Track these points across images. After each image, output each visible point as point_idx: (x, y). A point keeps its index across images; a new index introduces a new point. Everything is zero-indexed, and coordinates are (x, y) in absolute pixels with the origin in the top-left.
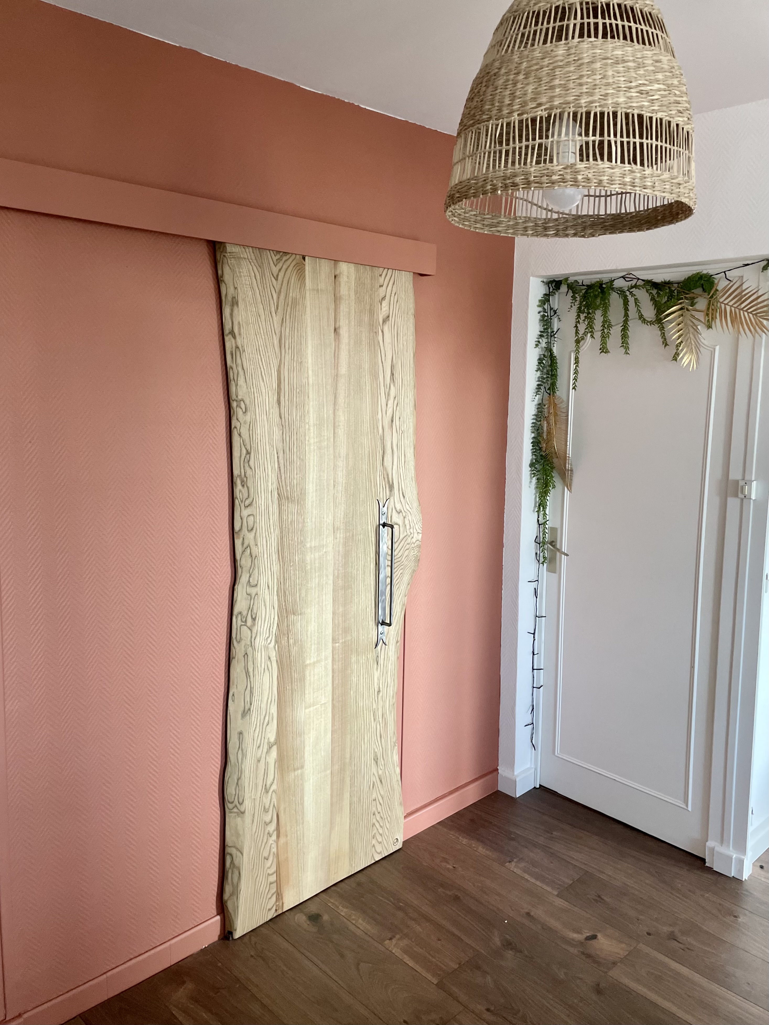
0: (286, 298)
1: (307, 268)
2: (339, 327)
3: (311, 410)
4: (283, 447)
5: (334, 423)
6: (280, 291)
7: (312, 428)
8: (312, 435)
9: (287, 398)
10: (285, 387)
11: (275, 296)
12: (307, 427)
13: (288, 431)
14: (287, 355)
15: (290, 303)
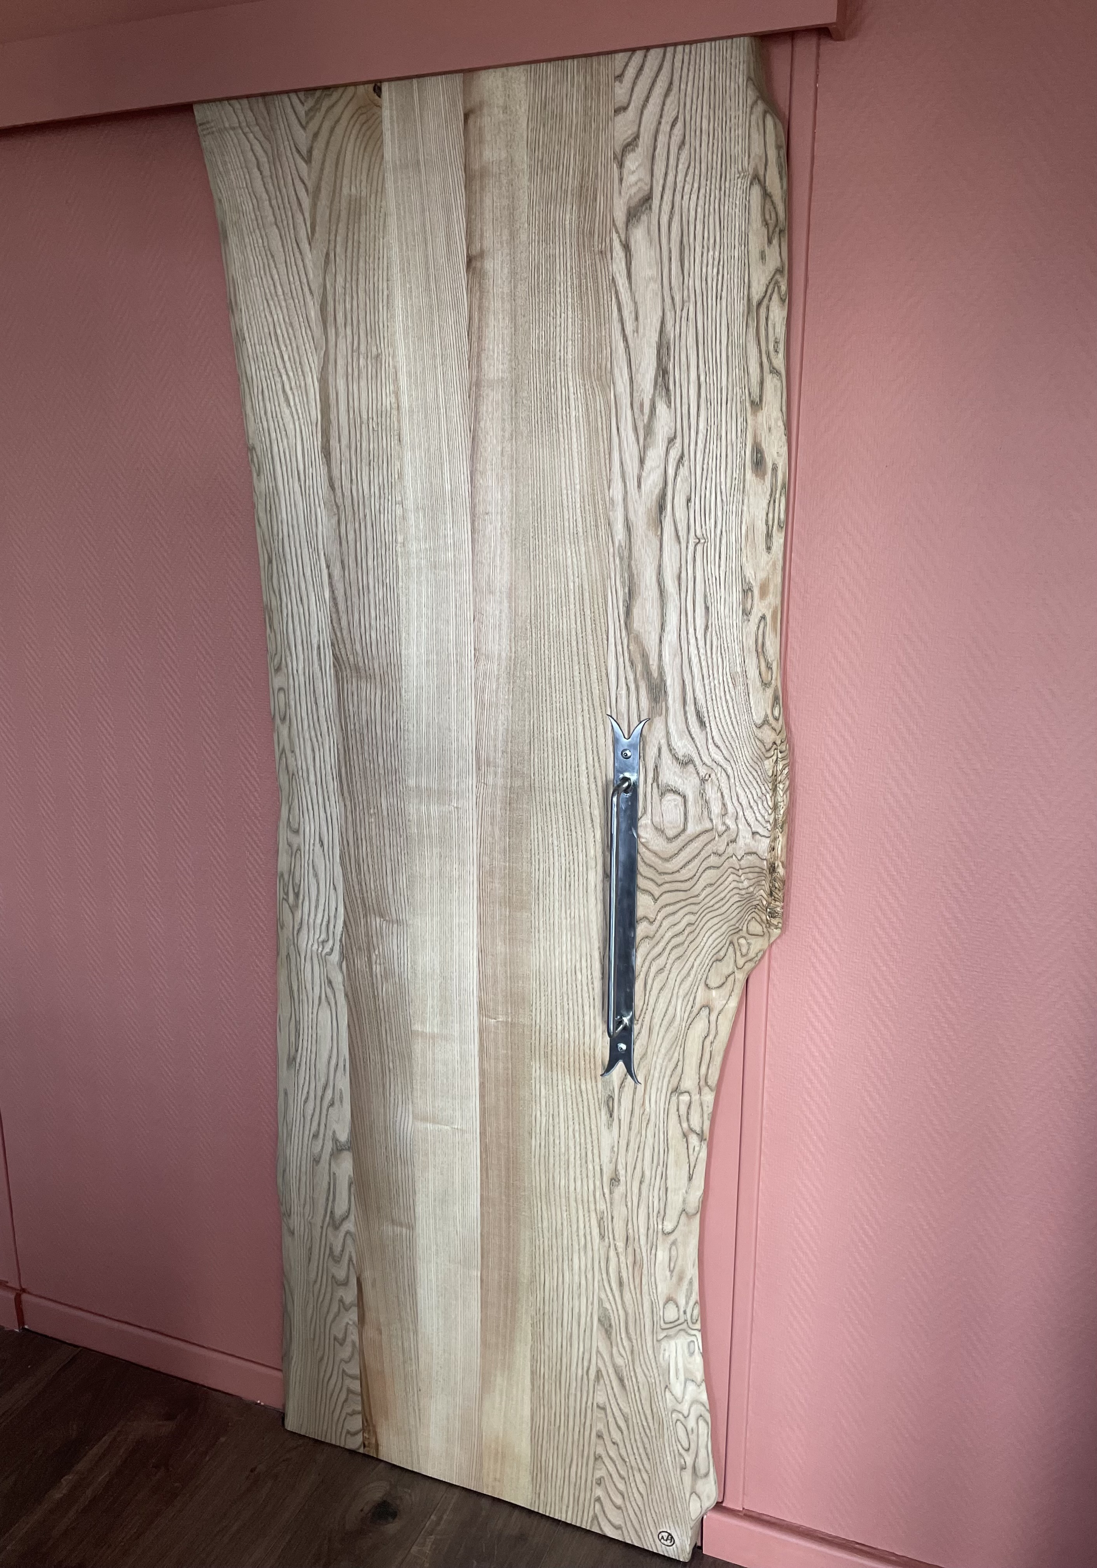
0: (332, 202)
1: (386, 113)
2: (482, 254)
3: (408, 471)
4: (342, 554)
5: (473, 507)
6: (318, 188)
7: (411, 516)
8: (413, 530)
9: (345, 441)
10: (341, 416)
11: (306, 202)
12: (399, 511)
13: (350, 518)
14: (341, 341)
15: (344, 214)
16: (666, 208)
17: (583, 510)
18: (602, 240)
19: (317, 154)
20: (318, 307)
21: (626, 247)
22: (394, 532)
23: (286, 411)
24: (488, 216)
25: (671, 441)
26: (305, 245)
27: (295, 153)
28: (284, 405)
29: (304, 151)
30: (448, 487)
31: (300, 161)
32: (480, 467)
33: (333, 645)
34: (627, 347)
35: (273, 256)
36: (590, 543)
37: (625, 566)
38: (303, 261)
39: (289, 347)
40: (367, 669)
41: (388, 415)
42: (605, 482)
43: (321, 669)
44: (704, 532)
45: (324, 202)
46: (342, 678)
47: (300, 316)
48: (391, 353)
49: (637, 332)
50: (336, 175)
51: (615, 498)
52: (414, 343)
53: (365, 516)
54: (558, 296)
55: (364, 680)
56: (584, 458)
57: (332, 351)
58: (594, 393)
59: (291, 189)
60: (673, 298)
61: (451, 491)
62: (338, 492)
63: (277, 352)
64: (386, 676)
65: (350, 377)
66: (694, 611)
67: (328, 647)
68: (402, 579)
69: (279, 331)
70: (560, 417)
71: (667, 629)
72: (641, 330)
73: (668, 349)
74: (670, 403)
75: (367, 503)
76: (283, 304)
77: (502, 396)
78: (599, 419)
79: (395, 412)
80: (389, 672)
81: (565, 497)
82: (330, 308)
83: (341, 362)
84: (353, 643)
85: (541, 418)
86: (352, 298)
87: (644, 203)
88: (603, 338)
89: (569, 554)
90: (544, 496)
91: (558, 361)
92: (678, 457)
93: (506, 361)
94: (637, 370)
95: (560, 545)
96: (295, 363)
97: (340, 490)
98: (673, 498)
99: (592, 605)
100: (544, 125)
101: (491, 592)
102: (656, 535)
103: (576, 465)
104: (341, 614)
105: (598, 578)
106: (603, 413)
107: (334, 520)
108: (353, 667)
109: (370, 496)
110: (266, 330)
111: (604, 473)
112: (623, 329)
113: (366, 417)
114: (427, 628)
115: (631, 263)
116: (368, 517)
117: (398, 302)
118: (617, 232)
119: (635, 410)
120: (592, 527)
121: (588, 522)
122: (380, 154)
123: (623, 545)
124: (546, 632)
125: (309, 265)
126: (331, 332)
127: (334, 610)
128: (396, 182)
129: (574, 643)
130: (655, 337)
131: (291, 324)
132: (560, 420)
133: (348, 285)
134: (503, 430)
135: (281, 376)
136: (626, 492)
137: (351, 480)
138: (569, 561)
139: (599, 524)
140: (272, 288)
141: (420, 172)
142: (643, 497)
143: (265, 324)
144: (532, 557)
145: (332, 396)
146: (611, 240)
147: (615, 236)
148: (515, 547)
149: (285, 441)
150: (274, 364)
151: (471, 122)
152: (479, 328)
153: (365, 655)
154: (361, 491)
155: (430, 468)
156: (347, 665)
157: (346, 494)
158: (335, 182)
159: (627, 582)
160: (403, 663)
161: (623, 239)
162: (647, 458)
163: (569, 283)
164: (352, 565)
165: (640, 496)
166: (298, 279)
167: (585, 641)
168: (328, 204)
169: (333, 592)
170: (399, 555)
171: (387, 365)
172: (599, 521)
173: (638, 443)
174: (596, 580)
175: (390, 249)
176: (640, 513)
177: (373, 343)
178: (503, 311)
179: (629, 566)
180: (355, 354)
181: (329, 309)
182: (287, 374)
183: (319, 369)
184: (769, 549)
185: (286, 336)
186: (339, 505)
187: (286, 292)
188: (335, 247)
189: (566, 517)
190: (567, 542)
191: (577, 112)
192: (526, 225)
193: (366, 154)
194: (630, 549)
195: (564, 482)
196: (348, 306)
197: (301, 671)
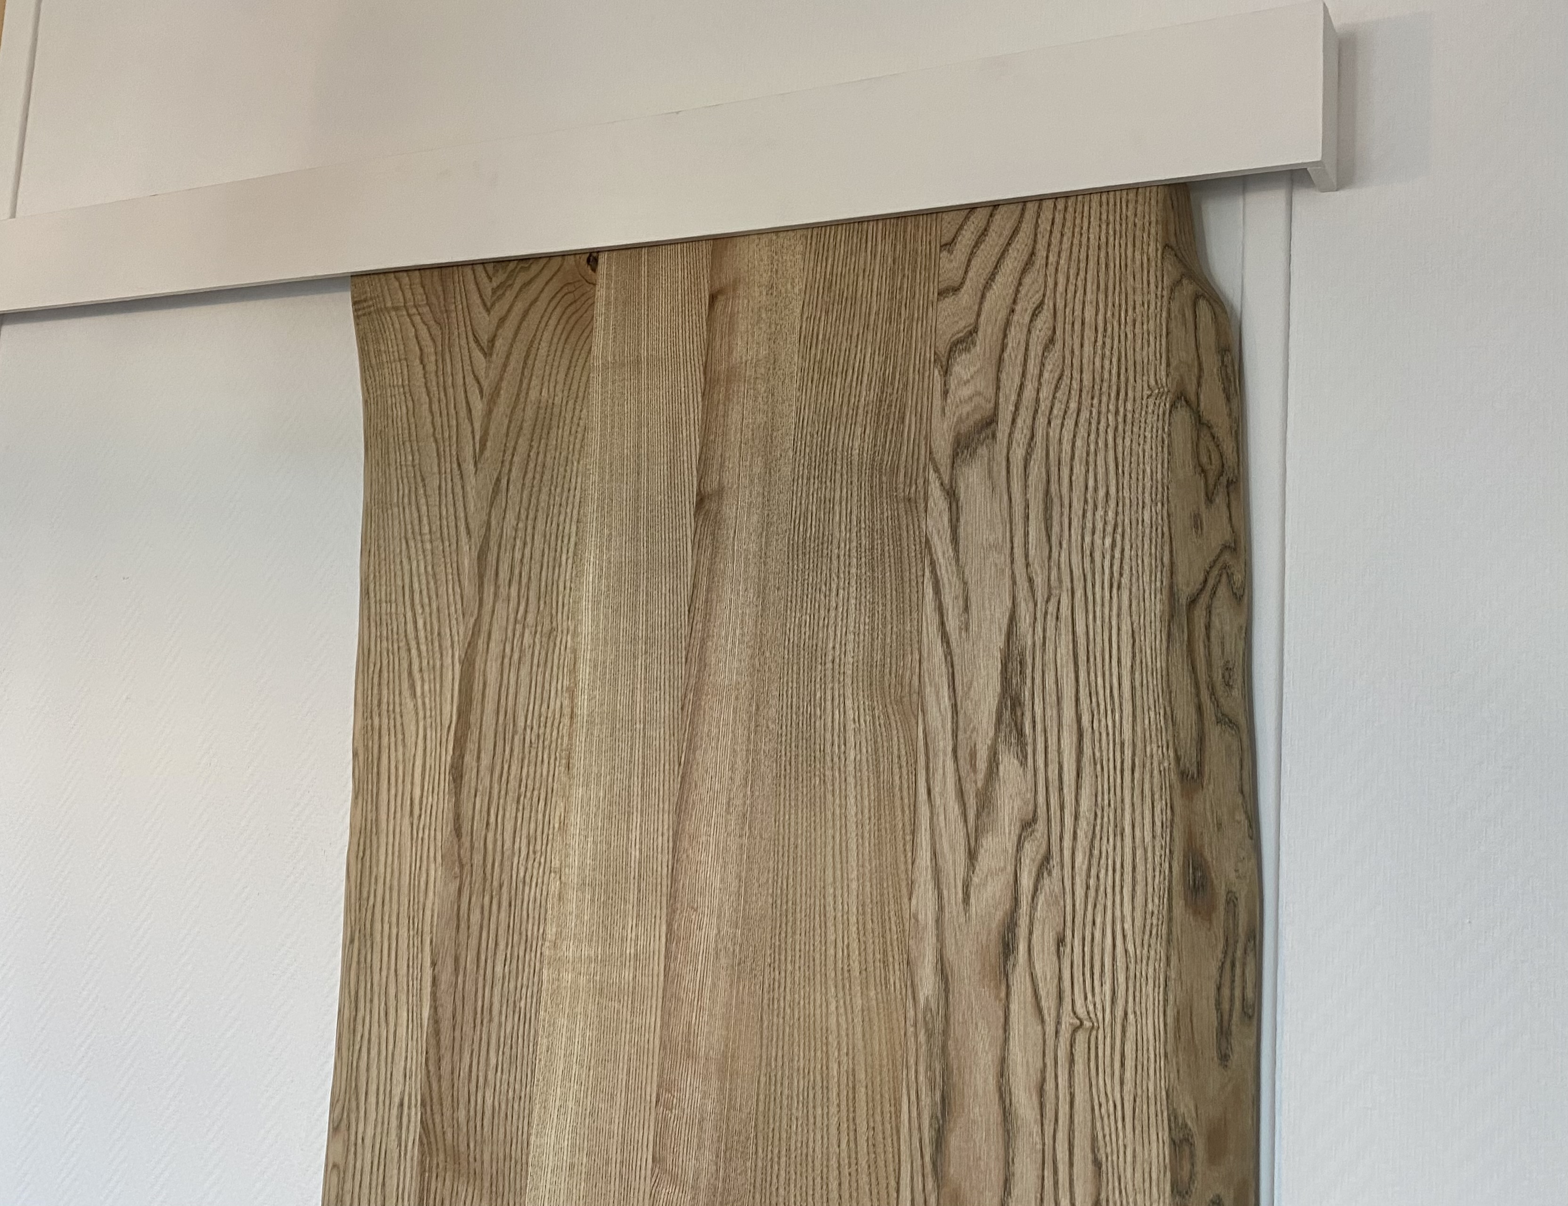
16: (1021, 436)
17: (862, 930)
18: (911, 480)
19: (500, 345)
20: (475, 554)
21: (951, 494)
22: (542, 920)
23: (410, 705)
24: (734, 437)
25: (1027, 825)
26: (469, 467)
27: (473, 344)
28: (406, 693)
29: (484, 343)
30: (635, 853)
31: (477, 354)
32: (689, 827)
33: (423, 1104)
34: (948, 654)
35: (423, 480)
36: (872, 993)
37: (936, 1050)
38: (463, 487)
39: (427, 609)
40: (471, 1160)
41: (556, 724)
42: (904, 884)
43: (400, 1145)
44: (1091, 1008)
45: (501, 409)
46: (430, 1168)
47: (449, 565)
48: (572, 628)
49: (967, 630)
50: (523, 373)
51: (921, 917)
52: (606, 617)
53: (501, 886)
54: (835, 562)
55: (464, 1179)
56: (867, 835)
57: (486, 618)
58: (888, 726)
59: (461, 390)
60: (1031, 580)
61: (640, 863)
62: (466, 840)
63: (409, 615)
64: (500, 1178)
65: (507, 661)
66: (1071, 1165)
67: (416, 1106)
68: (546, 1003)
69: (416, 586)
70: (828, 759)
71: (1016, 1192)
72: (973, 627)
73: (1022, 663)
74: (1026, 757)
75: (507, 863)
76: (428, 546)
77: (735, 712)
78: (896, 770)
79: (566, 720)
80: (507, 1173)
81: (830, 899)
82: (492, 558)
83: (496, 636)
84: (455, 1108)
85: (797, 756)
86: (525, 544)
87: (982, 428)
88: (908, 635)
89: (833, 1007)
90: (795, 894)
91: (829, 665)
92: (1039, 857)
93: (744, 656)
94: (966, 694)
95: (818, 987)
96: (432, 634)
97: (469, 838)
98: (1031, 933)
99: (871, 1115)
100: (827, 313)
101: (691, 1055)
102: (997, 997)
103: (853, 846)
104: (443, 1051)
105: (885, 1062)
106: (903, 759)
107: (454, 886)
108: (449, 1152)
109: (513, 853)
110: (400, 583)
111: (902, 867)
112: (942, 624)
113: (523, 724)
114: (578, 1102)
115: (958, 520)
116: (505, 889)
117: (591, 556)
118: (937, 470)
119: (961, 762)
120: (878, 964)
121: (870, 951)
122: (586, 347)
123: (934, 1006)
124: (783, 1152)
125: (471, 494)
126: (489, 590)
127: (433, 1042)
128: (604, 385)
129: (834, 1185)
130: (999, 641)
131: (434, 575)
132: (829, 764)
133: (521, 525)
134: (732, 769)
135: (409, 650)
136: (941, 908)
137: (488, 824)
138: (833, 1020)
139: (891, 959)
140: (416, 522)
141: (639, 373)
142: (974, 922)
143: (399, 573)
144: (765, 1001)
145: (477, 687)
146: (926, 482)
147: (932, 476)
148: (739, 978)
149: (400, 749)
150: (402, 631)
151: (719, 306)
152: (707, 601)
153: (472, 1132)
154: (499, 843)
155: (610, 818)
156: (440, 1145)
157: (476, 845)
158: (521, 381)
159: (939, 1080)
160: (530, 1160)
161: (946, 481)
162: (982, 851)
163: (854, 544)
164: (471, 966)
165: (968, 920)
166: (453, 513)
167: (854, 1185)
168: (508, 412)
169: (436, 1009)
170: (546, 962)
171: (563, 648)
172: (890, 954)
173: (966, 821)
174: (881, 1066)
175: (586, 476)
176: (966, 952)
177: (547, 612)
178: (746, 580)
179: (944, 1048)
180: (519, 627)
181: (489, 558)
182: (418, 649)
183: (464, 644)
184: (1224, 1058)
185: (425, 593)
186: (464, 862)
187: (434, 529)
188: (510, 470)
189: (831, 937)
190: (831, 983)
191: (879, 294)
192: (791, 453)
193: (568, 346)
194: (947, 1017)
195: (829, 872)
196: (518, 556)
197: (368, 1142)
